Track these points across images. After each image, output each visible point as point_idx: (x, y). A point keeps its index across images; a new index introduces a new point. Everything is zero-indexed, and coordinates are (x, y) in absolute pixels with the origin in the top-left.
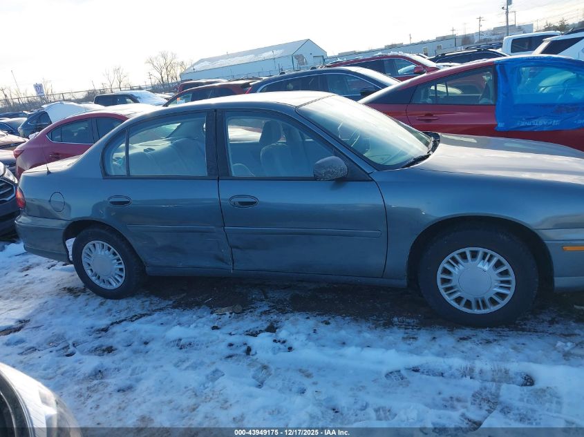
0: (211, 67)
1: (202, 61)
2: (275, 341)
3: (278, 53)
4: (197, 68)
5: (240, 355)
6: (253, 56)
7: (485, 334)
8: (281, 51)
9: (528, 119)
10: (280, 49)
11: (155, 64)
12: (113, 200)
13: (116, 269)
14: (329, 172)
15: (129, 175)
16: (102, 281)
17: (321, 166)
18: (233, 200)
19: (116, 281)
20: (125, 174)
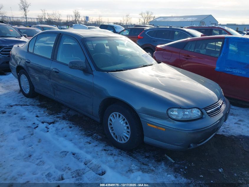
0: (163, 21)
1: (160, 17)
2: (46, 127)
3: (194, 19)
4: (158, 20)
5: (32, 128)
6: (183, 18)
7: (115, 151)
8: (197, 18)
9: (231, 68)
10: (196, 17)
11: (143, 16)
12: (26, 60)
13: (28, 87)
14: (74, 66)
15: (33, 53)
16: (24, 90)
17: (71, 63)
18: (53, 70)
19: (27, 91)
20: (32, 52)
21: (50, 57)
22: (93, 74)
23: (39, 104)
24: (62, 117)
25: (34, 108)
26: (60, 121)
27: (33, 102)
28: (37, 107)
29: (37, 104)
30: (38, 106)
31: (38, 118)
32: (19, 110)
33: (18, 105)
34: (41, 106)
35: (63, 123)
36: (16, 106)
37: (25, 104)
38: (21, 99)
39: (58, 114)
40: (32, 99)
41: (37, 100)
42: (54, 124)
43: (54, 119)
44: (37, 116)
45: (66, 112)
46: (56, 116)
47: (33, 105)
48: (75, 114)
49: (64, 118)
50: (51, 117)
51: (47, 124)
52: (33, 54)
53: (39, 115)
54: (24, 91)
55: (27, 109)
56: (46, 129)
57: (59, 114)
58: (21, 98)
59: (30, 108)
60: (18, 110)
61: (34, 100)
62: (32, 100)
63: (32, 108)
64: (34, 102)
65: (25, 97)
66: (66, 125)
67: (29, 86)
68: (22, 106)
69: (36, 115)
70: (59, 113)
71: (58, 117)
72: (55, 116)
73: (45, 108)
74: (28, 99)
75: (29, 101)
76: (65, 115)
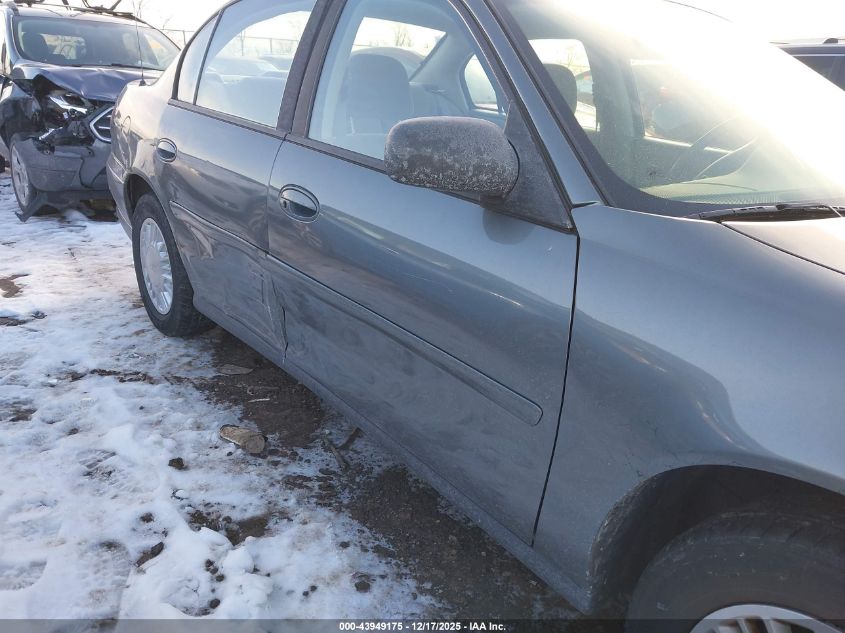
2: (209, 564)
12: (162, 146)
13: (166, 280)
14: (428, 161)
15: (195, 104)
16: (154, 293)
17: (405, 135)
18: (286, 194)
19: (165, 301)
20: (192, 101)
21: (272, 122)
22: (574, 231)
23: (210, 374)
24: (316, 484)
25: (180, 400)
26: (303, 514)
27: (187, 359)
28: (197, 394)
29: (198, 373)
30: (200, 387)
31: (179, 478)
32: (100, 410)
33: (109, 373)
34: (218, 391)
35: (318, 535)
36: (96, 378)
37: (142, 369)
38: (134, 340)
39: (294, 456)
40: (183, 345)
41: (204, 349)
42: (262, 540)
43: (271, 491)
44: (178, 464)
45: (344, 441)
46: (281, 469)
47: (179, 380)
48: (391, 463)
49: (327, 496)
50: (253, 474)
51: (218, 537)
52: (194, 108)
53: (188, 455)
54: (154, 301)
55: (144, 402)
56: (205, 577)
57: (300, 451)
58: (137, 333)
59: (159, 399)
60: (96, 406)
61: (191, 351)
62: (183, 351)
63: (166, 401)
64: (189, 364)
65: (156, 330)
66: (335, 560)
67: (170, 277)
68: (122, 381)
69: (171, 456)
70: (306, 447)
71: (292, 482)
72: (277, 473)
73: (236, 402)
74: (165, 341)
75: (168, 350)
76: (334, 467)
